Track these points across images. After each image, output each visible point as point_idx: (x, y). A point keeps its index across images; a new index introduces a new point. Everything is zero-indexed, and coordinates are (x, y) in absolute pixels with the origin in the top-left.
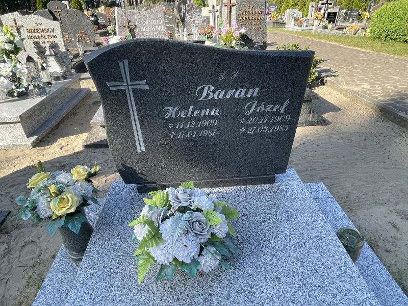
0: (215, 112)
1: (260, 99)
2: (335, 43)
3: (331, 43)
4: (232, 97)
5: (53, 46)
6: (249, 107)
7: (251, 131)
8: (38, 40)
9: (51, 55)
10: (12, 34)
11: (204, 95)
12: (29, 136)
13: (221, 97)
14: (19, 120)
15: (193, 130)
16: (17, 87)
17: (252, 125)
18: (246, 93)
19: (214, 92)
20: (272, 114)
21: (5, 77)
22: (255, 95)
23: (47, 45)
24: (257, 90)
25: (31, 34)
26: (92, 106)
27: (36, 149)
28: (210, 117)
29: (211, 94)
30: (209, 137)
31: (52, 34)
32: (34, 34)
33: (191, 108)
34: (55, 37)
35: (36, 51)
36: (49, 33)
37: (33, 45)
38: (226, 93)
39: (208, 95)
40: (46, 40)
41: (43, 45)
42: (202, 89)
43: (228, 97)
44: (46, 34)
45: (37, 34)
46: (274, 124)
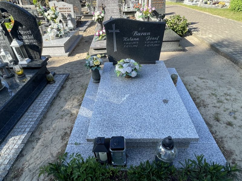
0: (138, 39)
1: (150, 36)
2: (207, 13)
3: (205, 13)
4: (143, 35)
5: (69, 15)
6: (148, 38)
7: (148, 46)
8: (63, 13)
9: (69, 20)
10: (54, 10)
11: (135, 34)
12: (66, 52)
13: (139, 35)
14: (64, 46)
15: (131, 45)
16: (60, 33)
17: (148, 44)
18: (147, 34)
19: (137, 33)
20: (154, 40)
21: (55, 29)
22: (149, 34)
23: (67, 15)
24: (150, 33)
25: (60, 10)
26: (85, 43)
27: (69, 57)
28: (136, 41)
29: (137, 34)
30: (136, 47)
31: (69, 10)
32: (62, 10)
33: (131, 38)
34: (71, 11)
35: (62, 17)
36: (68, 10)
37: (61, 15)
38: (141, 34)
39: (136, 34)
40: (67, 13)
41: (65, 15)
42: (134, 32)
43: (141, 35)
44: (66, 10)
45: (63, 10)
46: (155, 43)
